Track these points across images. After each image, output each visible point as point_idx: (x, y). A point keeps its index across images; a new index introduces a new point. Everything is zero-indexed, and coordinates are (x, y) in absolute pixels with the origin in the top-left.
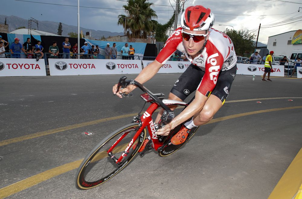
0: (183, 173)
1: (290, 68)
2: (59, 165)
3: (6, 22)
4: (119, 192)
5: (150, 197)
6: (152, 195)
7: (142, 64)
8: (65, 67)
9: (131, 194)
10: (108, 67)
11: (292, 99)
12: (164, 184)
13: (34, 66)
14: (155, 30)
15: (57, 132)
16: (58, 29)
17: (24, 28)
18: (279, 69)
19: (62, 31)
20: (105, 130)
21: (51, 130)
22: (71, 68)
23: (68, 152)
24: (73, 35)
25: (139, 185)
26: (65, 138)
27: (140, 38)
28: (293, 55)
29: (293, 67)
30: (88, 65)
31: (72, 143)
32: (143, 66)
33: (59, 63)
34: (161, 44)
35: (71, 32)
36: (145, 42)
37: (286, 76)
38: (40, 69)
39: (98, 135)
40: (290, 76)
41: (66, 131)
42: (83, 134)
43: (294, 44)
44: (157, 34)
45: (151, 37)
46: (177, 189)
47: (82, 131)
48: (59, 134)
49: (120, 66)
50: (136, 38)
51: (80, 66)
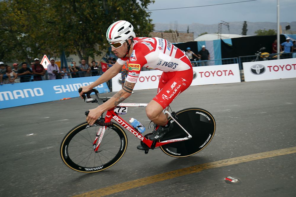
3: (188, 30)
8: (262, 71)
13: (227, 73)
16: (243, 29)
17: (206, 33)
19: (247, 30)
22: (270, 71)
24: (261, 32)
33: (256, 66)
35: (259, 29)
38: (233, 75)
51: (282, 68)
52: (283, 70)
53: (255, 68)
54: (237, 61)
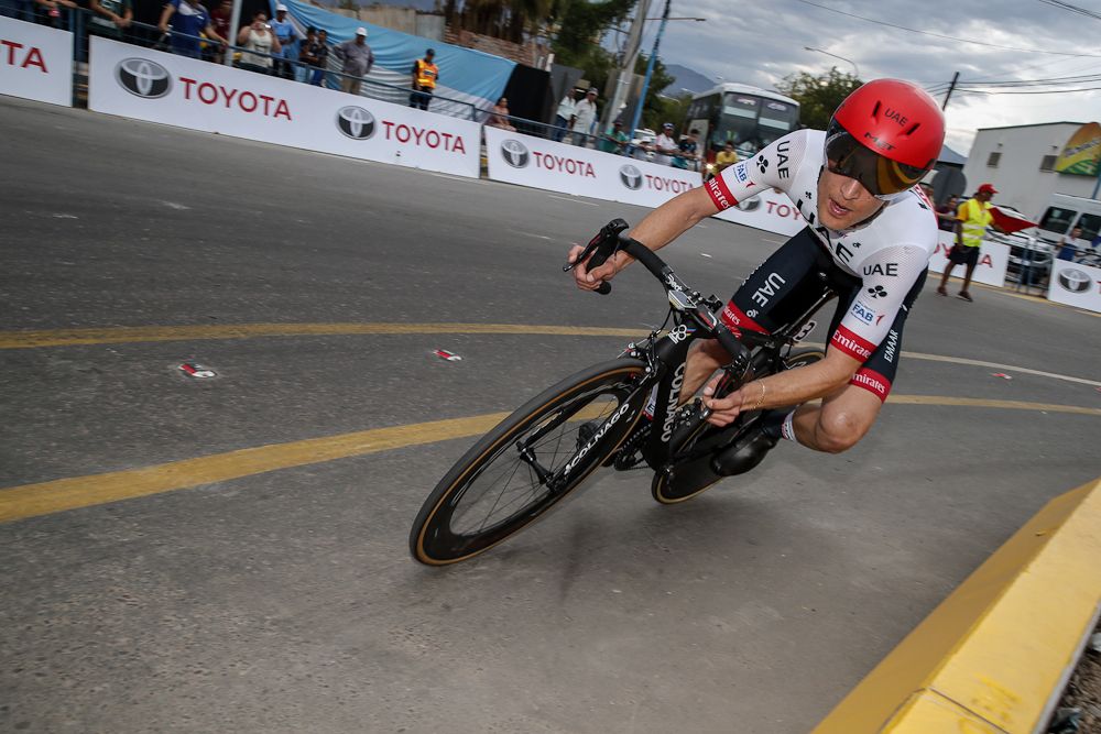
0: (537, 580)
1: (1029, 258)
2: (35, 479)
4: (266, 620)
5: (388, 654)
6: (394, 647)
7: (483, 142)
9: (311, 632)
10: (345, 125)
11: (1008, 372)
12: (454, 610)
13: (20, 55)
14: (560, 18)
15: (62, 342)
18: (988, 256)
20: (273, 369)
21: (35, 334)
22: (187, 97)
23: (86, 432)
25: (352, 601)
26: (89, 372)
27: (496, 35)
28: (1050, 211)
29: (1040, 256)
30: (263, 100)
31: (116, 398)
32: (485, 151)
33: (139, 63)
34: (570, 77)
36: (511, 55)
37: (1009, 284)
38: (44, 70)
39: (235, 383)
40: (1023, 289)
41: (103, 347)
42: (174, 372)
43: (1065, 173)
44: (561, 33)
45: (540, 40)
46: (501, 636)
47: (174, 359)
48: (69, 353)
49: (393, 129)
50: (477, 32)
51: (228, 98)
52: (228, 105)
53: (136, 71)
54: (71, 21)
